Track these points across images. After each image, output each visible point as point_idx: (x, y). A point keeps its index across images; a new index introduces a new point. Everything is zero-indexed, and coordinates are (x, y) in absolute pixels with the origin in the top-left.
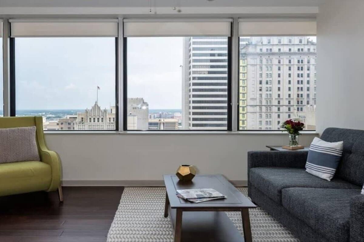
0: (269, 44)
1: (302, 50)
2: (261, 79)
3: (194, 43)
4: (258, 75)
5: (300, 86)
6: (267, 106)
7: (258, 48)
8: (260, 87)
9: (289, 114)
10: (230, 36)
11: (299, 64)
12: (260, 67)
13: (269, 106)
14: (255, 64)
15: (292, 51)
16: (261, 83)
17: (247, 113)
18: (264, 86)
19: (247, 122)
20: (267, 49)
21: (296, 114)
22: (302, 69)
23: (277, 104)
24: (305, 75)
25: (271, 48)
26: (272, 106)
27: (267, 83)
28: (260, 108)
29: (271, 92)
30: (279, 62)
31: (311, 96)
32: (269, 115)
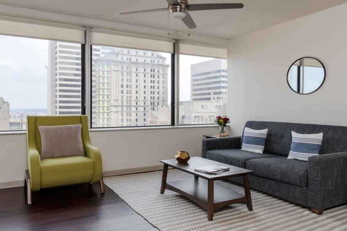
0: (129, 54)
1: (154, 61)
2: (122, 83)
3: (61, 46)
4: (120, 80)
5: (153, 90)
6: (127, 106)
7: (120, 57)
8: (122, 90)
9: (145, 112)
10: (173, 53)
11: (151, 73)
12: (122, 73)
13: (129, 106)
14: (118, 70)
15: (146, 62)
16: (122, 86)
17: (111, 112)
18: (125, 89)
19: (111, 120)
20: (127, 58)
21: (151, 113)
22: (154, 77)
23: (135, 105)
24: (156, 82)
25: (130, 58)
26: (131, 106)
27: (127, 87)
28: (121, 108)
29: (130, 95)
30: (137, 70)
31: (161, 99)
32: (129, 114)
